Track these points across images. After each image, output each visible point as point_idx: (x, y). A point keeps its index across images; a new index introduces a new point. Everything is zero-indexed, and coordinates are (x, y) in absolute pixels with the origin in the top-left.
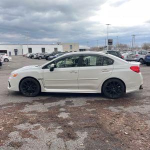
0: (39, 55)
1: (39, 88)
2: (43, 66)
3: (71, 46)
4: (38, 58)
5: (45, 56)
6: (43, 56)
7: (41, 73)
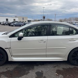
0: (4, 23)
1: (6, 57)
2: (10, 34)
3: (23, 18)
4: (4, 24)
5: (8, 23)
6: (7, 23)
7: (8, 42)
